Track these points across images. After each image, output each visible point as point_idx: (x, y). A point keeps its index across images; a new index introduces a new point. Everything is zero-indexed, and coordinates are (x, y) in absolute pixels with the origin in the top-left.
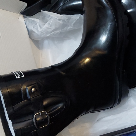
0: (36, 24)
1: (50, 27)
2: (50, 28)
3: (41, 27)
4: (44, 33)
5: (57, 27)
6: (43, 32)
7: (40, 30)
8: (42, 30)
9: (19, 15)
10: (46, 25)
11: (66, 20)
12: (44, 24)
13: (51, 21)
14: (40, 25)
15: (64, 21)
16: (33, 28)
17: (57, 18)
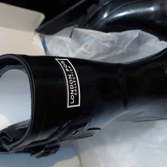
0: (65, 46)
1: (88, 51)
3: (73, 51)
5: (101, 52)
9: (32, 33)
11: (116, 42)
13: (90, 43)
15: (112, 42)
16: (60, 52)
17: (102, 39)
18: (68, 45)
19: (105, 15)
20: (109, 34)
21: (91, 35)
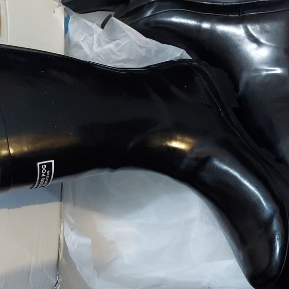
0: (92, 35)
1: (118, 51)
2: (117, 53)
3: (99, 45)
4: (101, 58)
6: (101, 55)
7: (96, 49)
8: (100, 52)
10: (111, 46)
11: (153, 53)
12: (109, 41)
13: (123, 42)
14: (98, 41)
15: (149, 51)
16: (83, 40)
17: (138, 43)
18: (95, 36)
19: (149, 13)
20: (148, 40)
21: (128, 33)
